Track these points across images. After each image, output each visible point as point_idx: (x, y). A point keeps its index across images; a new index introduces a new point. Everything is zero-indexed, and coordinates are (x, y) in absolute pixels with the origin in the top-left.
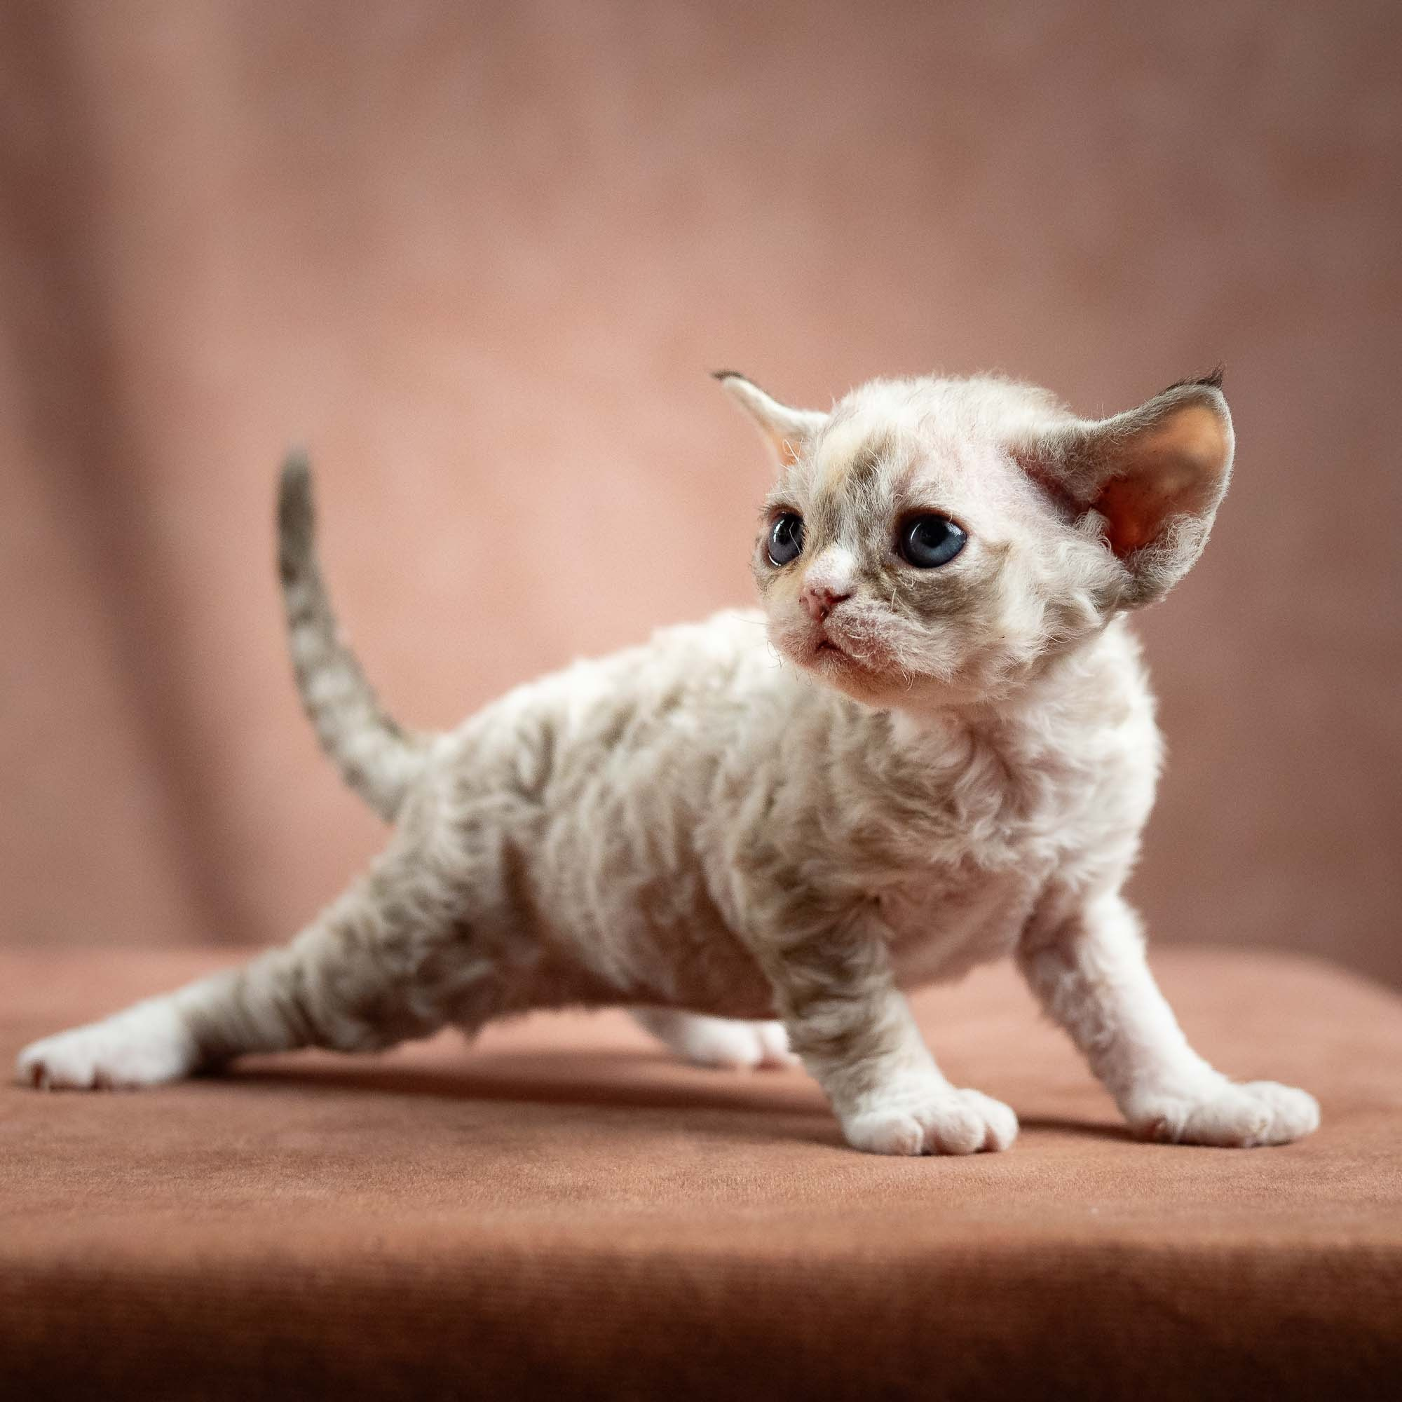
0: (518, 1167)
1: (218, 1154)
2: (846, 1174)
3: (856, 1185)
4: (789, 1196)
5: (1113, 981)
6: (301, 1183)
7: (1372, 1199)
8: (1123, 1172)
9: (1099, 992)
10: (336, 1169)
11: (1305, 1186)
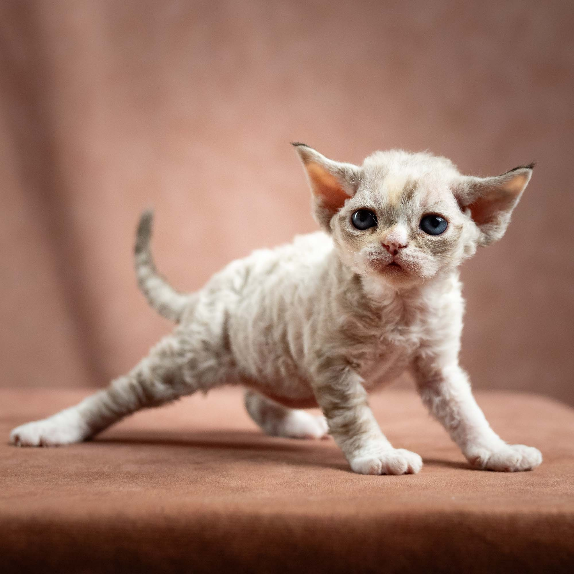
0: (219, 479)
1: (97, 473)
2: (352, 483)
3: (356, 487)
4: (329, 491)
5: (458, 399)
6: (131, 485)
7: (566, 494)
8: (465, 483)
9: (452, 404)
10: (145, 480)
11: (539, 489)
